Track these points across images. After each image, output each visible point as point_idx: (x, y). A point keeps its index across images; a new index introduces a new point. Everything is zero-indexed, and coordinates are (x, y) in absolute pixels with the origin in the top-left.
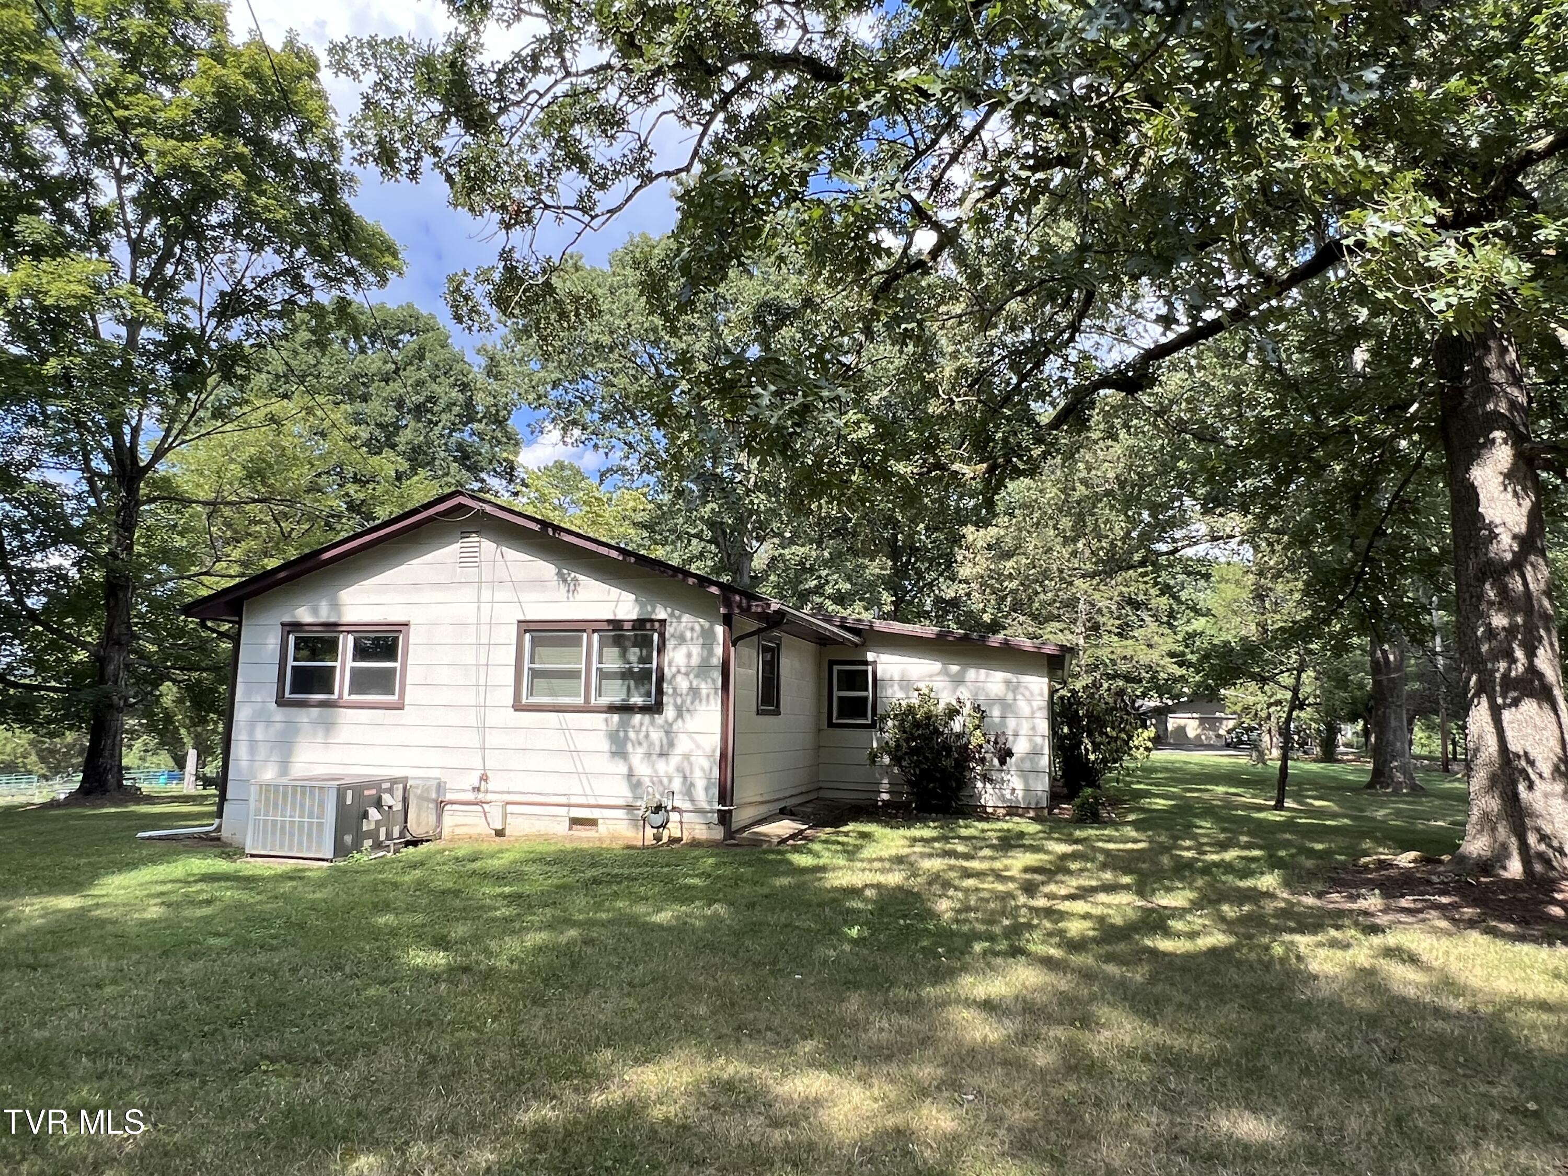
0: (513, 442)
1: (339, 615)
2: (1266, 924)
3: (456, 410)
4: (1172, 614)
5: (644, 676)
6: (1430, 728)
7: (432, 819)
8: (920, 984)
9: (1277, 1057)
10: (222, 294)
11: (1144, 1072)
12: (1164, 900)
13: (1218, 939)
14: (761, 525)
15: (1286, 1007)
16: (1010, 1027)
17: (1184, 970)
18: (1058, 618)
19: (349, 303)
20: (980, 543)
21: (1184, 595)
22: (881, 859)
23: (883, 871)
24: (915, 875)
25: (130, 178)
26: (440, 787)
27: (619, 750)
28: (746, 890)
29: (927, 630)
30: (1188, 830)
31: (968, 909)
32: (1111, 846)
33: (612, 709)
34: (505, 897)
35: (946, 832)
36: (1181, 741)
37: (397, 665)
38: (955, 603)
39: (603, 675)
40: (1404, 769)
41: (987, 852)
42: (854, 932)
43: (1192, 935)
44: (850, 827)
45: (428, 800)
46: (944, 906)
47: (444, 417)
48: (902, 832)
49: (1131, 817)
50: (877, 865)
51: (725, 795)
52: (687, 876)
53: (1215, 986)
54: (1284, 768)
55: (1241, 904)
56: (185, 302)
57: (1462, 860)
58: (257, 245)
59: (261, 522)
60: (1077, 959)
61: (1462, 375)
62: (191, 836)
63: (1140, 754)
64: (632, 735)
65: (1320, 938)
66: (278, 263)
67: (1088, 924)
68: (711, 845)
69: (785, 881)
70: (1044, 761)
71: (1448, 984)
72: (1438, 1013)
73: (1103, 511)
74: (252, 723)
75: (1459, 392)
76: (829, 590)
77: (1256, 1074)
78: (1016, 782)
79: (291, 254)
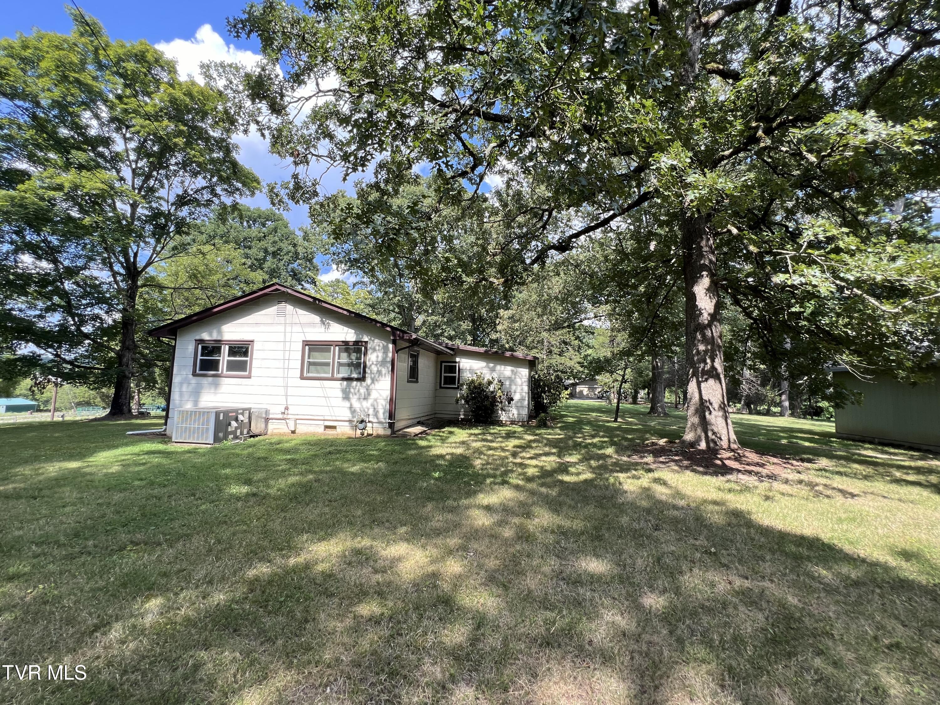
0: (316, 270)
1: (222, 336)
2: (608, 469)
3: (291, 254)
4: (579, 348)
5: (358, 365)
6: (671, 392)
7: (263, 426)
8: (461, 498)
9: (608, 529)
10: (178, 196)
11: (551, 538)
12: (568, 459)
13: (588, 475)
14: (419, 307)
15: (614, 506)
16: (496, 517)
17: (573, 489)
18: (536, 348)
19: (237, 203)
20: (506, 316)
21: (584, 341)
22: (456, 443)
23: (455, 448)
24: (468, 449)
25: (131, 139)
26: (267, 412)
27: (346, 396)
28: (395, 456)
29: (482, 350)
30: (580, 430)
31: (488, 463)
32: (550, 437)
33: (344, 379)
34: (286, 460)
35: (485, 431)
36: (581, 396)
37: (248, 359)
38: (497, 341)
39: (340, 364)
40: (662, 407)
41: (500, 439)
42: (437, 475)
43: (578, 474)
44: (446, 429)
45: (261, 418)
46: (478, 463)
47: (285, 257)
48: (467, 431)
49: (559, 425)
50: (453, 445)
51: (391, 416)
52: (370, 450)
53: (586, 497)
54: (618, 406)
55: (598, 461)
56: (160, 198)
57: (683, 442)
58: (195, 174)
59: (202, 299)
60: (529, 486)
61: (692, 249)
62: (153, 434)
63: (564, 400)
64: (352, 390)
65: (629, 474)
66: (204, 183)
67: (536, 470)
68: (385, 437)
69: (413, 452)
70: (526, 403)
71: (678, 494)
72: (675, 507)
73: (553, 304)
74: (181, 384)
75: (690, 255)
76: (446, 334)
77: (599, 538)
78: (515, 411)
79: (211, 180)
